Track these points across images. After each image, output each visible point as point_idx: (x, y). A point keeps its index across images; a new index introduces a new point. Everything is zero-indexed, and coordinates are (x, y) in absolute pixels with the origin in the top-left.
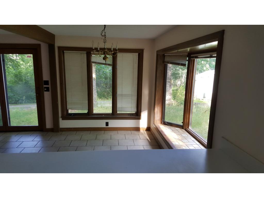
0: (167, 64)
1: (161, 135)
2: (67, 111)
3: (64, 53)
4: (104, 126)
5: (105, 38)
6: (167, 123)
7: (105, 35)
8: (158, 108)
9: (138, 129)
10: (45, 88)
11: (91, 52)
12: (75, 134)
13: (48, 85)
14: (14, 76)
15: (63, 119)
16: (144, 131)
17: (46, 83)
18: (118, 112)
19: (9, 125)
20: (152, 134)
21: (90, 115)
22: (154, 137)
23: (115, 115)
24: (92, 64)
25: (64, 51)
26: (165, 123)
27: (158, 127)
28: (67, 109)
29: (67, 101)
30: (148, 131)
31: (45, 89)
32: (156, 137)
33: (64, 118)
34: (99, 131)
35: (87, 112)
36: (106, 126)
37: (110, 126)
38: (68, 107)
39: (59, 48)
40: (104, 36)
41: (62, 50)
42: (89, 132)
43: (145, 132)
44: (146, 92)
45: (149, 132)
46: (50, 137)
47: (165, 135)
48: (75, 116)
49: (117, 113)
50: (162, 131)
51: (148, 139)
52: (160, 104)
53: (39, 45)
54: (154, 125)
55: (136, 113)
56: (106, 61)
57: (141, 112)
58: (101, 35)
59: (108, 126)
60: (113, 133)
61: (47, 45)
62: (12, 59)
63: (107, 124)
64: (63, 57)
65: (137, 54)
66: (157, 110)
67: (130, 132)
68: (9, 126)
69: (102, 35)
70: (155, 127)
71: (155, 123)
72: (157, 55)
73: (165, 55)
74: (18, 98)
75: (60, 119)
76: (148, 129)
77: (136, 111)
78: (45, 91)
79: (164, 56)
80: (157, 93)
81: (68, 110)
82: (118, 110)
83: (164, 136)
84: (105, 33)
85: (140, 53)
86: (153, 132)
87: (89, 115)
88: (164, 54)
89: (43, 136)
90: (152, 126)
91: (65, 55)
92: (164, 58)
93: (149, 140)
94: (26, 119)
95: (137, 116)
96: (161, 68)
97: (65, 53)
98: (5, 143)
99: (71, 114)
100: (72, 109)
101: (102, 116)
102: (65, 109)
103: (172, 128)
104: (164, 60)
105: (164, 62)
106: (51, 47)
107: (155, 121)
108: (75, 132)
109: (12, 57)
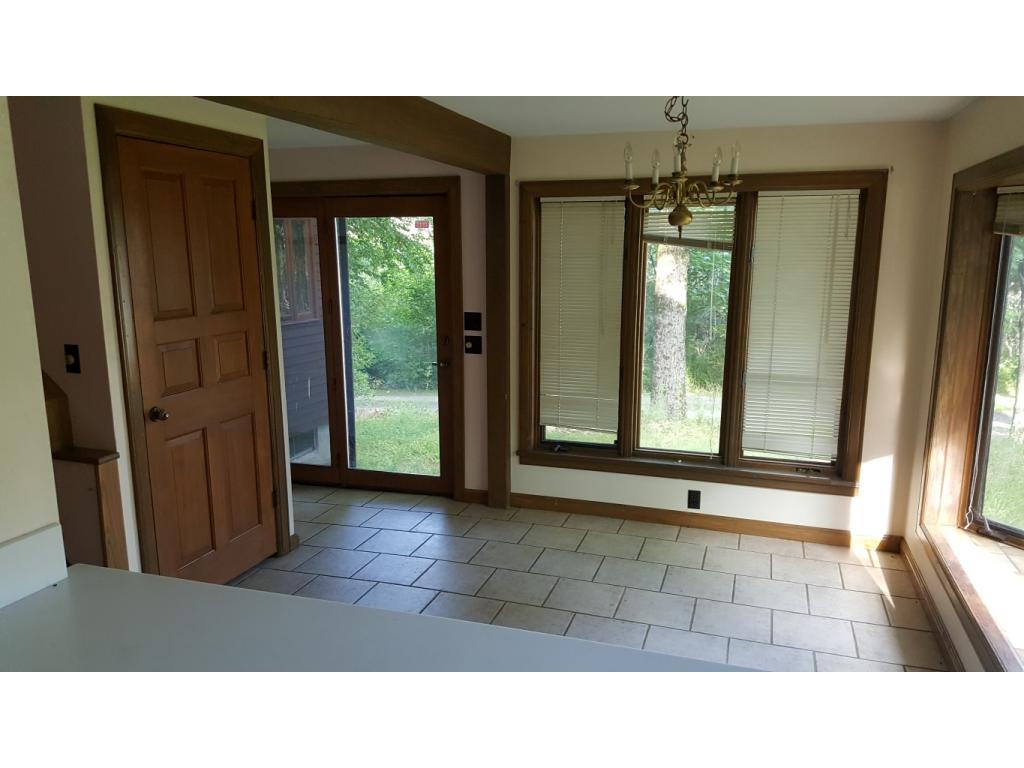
0: (1008, 239)
1: (947, 584)
2: (541, 430)
3: (538, 205)
4: (682, 505)
5: (684, 126)
6: (994, 526)
7: (685, 115)
8: (949, 448)
9: (838, 539)
10: (469, 339)
11: (645, 197)
12: (562, 526)
13: (479, 328)
14: (411, 294)
15: (521, 463)
16: (868, 551)
17: (473, 321)
18: (746, 453)
19: (351, 463)
20: (909, 572)
21: (624, 455)
22: (915, 586)
23: (734, 466)
24: (645, 244)
25: (542, 200)
26: (980, 528)
27: (938, 542)
28: (541, 424)
29: (541, 393)
30: (889, 556)
31: (469, 345)
32: (925, 588)
33: (526, 458)
34: (657, 525)
35: (616, 442)
36: (690, 506)
37: (706, 508)
38: (543, 416)
39: (525, 187)
40: (679, 120)
41: (537, 192)
42: (618, 522)
43: (876, 557)
44: (888, 370)
45: (895, 562)
46: (472, 525)
47: (973, 592)
48: (564, 451)
49: (742, 456)
50: (957, 566)
51: (882, 595)
52: (962, 435)
53: (456, 180)
54: (919, 530)
55: (833, 463)
56: (680, 229)
57: (858, 459)
58: (667, 114)
59: (697, 506)
60: (716, 544)
61: (483, 177)
62: (402, 235)
63: (694, 499)
64: (537, 221)
65: (855, 194)
66: (945, 463)
67: (796, 547)
68: (349, 466)
69: (671, 114)
70: (923, 537)
71: (925, 522)
72: (957, 195)
73: (1000, 191)
74: (419, 370)
75: (514, 460)
76: (893, 546)
77: (836, 453)
78: (468, 351)
79: (993, 196)
80: (944, 379)
81: (544, 427)
82: (746, 441)
83: (966, 597)
84: (684, 106)
85: (871, 189)
86: (912, 562)
87: (619, 455)
88: (995, 189)
89: (451, 517)
90: (913, 535)
91: (543, 213)
92: (996, 206)
93: (890, 599)
94: (426, 446)
95: (839, 475)
96: (973, 257)
97: (542, 205)
98: (325, 526)
99: (554, 443)
100: (555, 425)
101: (675, 463)
102: (532, 423)
103: (1016, 559)
104: (995, 215)
105: (991, 225)
106: (496, 186)
107: (927, 513)
108: (564, 516)
109: (404, 228)
